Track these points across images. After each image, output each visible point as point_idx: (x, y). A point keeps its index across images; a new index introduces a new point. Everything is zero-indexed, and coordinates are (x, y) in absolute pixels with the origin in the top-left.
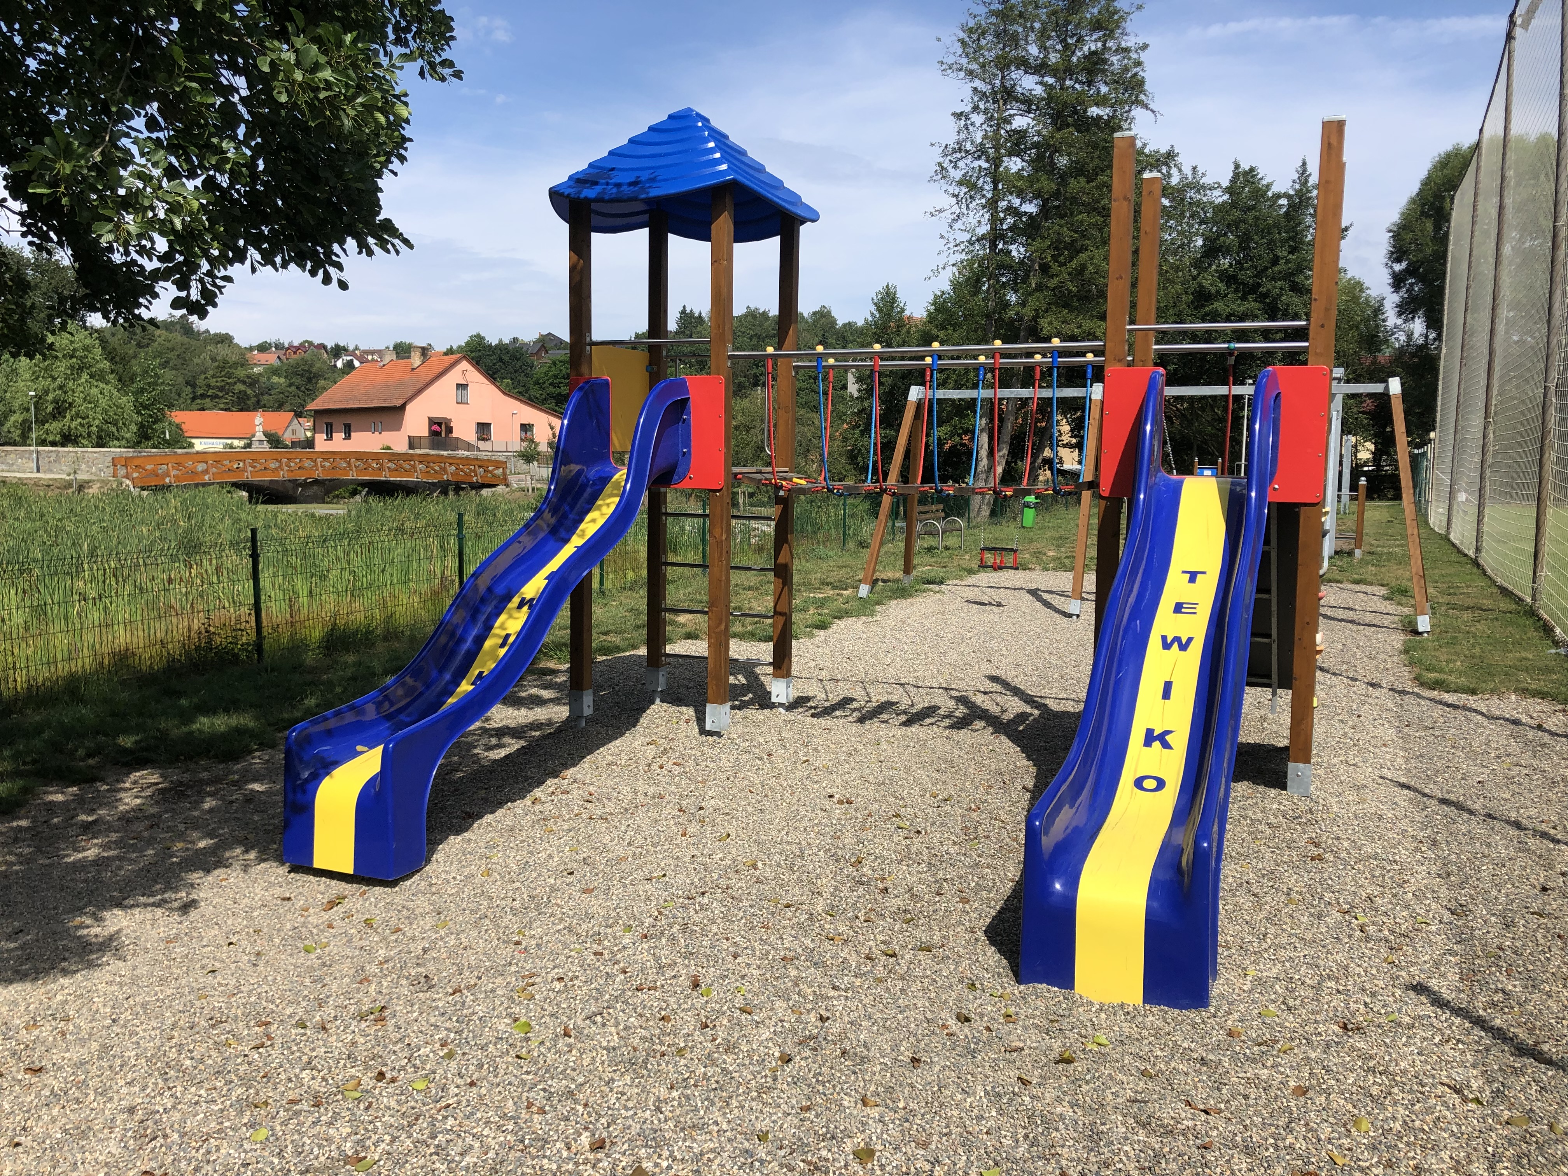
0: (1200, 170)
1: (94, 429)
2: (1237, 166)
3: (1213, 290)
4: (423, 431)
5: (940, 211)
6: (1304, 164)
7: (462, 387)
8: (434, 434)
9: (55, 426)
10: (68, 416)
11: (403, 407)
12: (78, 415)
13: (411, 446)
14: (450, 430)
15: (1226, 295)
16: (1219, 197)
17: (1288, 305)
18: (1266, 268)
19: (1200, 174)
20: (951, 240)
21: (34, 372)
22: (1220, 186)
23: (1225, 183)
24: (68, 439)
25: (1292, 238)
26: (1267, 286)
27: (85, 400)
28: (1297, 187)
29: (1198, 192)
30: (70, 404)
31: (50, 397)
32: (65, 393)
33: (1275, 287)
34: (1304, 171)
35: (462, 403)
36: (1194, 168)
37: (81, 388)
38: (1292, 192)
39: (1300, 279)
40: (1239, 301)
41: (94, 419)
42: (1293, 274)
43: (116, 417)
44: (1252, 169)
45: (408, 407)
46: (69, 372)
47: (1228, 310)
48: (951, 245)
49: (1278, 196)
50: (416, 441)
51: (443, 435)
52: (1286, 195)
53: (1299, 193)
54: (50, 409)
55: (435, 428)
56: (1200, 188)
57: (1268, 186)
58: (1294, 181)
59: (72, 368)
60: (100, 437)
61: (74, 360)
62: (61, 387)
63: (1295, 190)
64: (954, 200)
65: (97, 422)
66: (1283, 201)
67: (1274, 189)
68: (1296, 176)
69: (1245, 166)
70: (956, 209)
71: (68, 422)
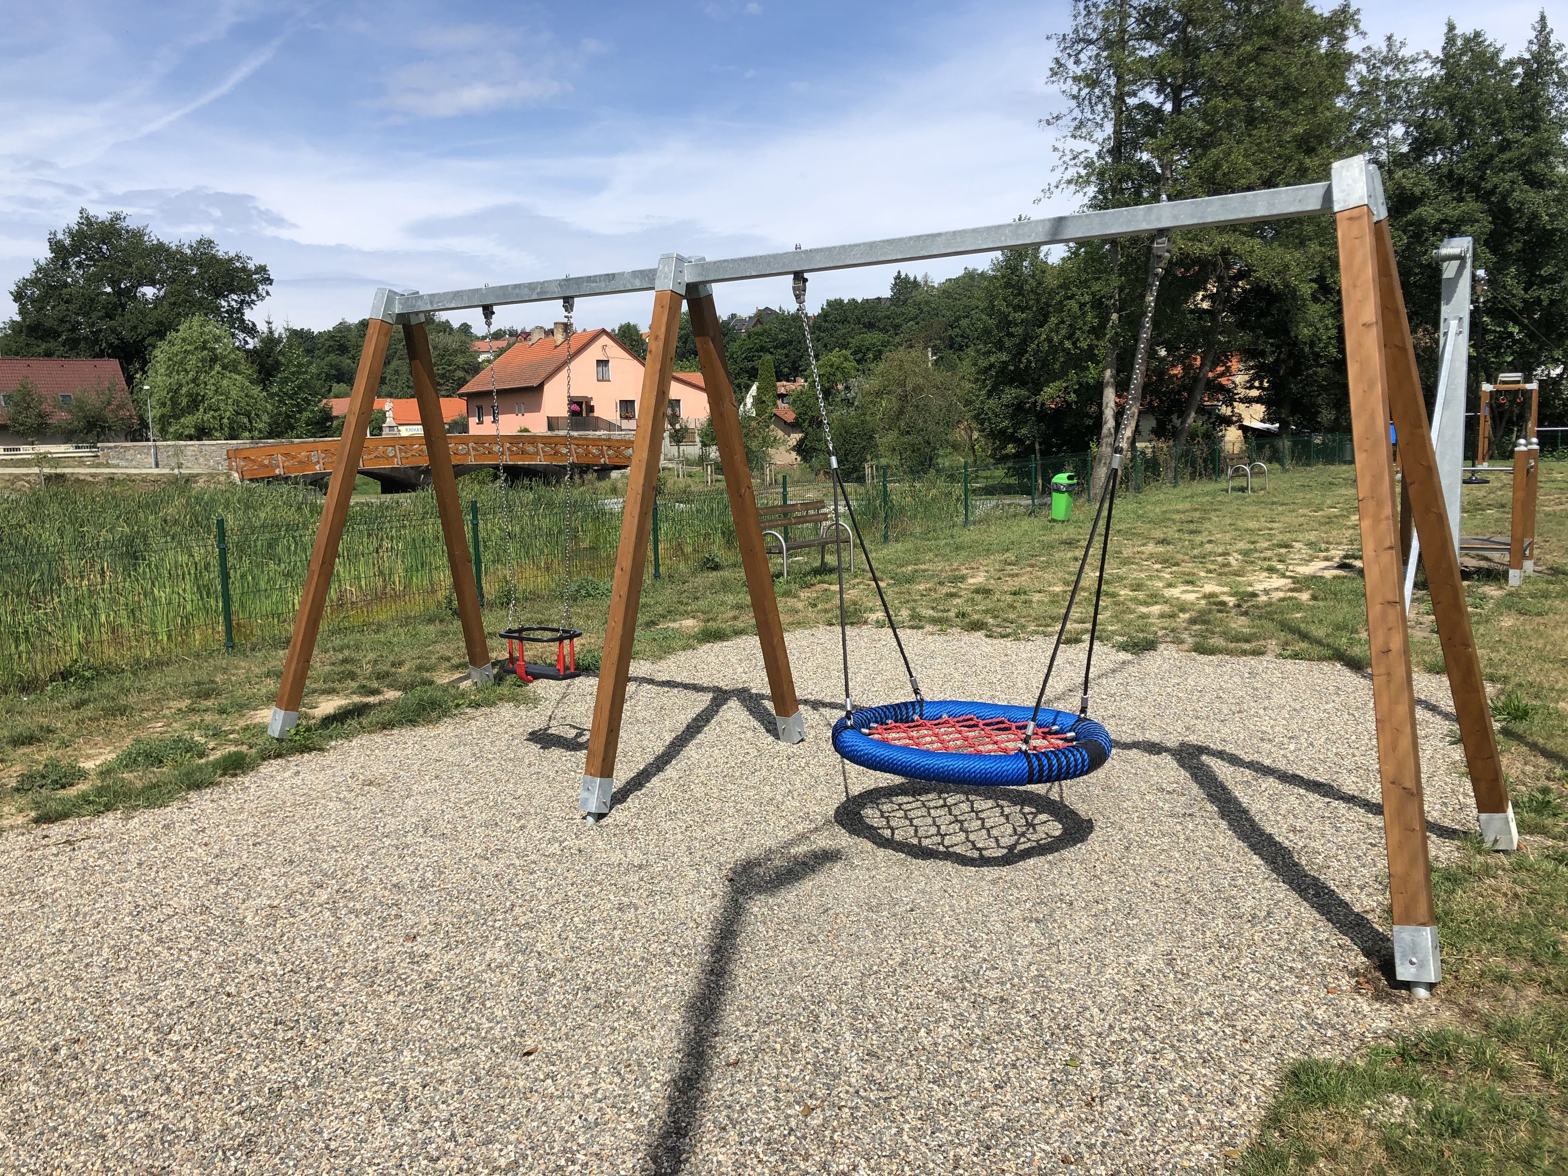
0: (1397, 38)
1: (226, 421)
2: (1451, 28)
3: (1417, 191)
4: (562, 411)
5: (1058, 118)
6: (1543, 18)
7: (602, 363)
8: (574, 413)
9: (189, 420)
10: (202, 410)
11: (540, 387)
12: (210, 408)
13: (550, 427)
14: (591, 409)
15: (1437, 197)
16: (1427, 70)
17: (1522, 204)
18: (1491, 157)
19: (1398, 44)
20: (1067, 152)
21: (169, 367)
22: (1428, 56)
23: (1437, 52)
24: (202, 433)
25: (1530, 116)
26: (1492, 179)
27: (216, 391)
28: (1535, 48)
29: (1396, 68)
30: (204, 396)
31: (184, 390)
32: (198, 385)
33: (1504, 180)
34: (1544, 25)
35: (603, 380)
36: (1389, 38)
37: (212, 381)
38: (1527, 56)
39: (1539, 167)
40: (1455, 203)
41: (225, 411)
42: (1528, 161)
43: (248, 408)
44: (1477, 35)
45: (546, 387)
46: (200, 364)
47: (1438, 216)
48: (1067, 158)
49: (1511, 64)
50: (554, 422)
51: (584, 414)
52: (1522, 61)
53: (1536, 57)
54: (184, 403)
55: (575, 407)
56: (1398, 63)
57: (1497, 53)
58: (1531, 42)
59: (203, 360)
60: (231, 429)
61: (206, 352)
62: (194, 380)
63: (1532, 53)
64: (1073, 103)
65: (228, 414)
66: (1519, 70)
67: (1505, 56)
68: (1532, 35)
69: (1464, 29)
70: (1077, 113)
71: (200, 416)
